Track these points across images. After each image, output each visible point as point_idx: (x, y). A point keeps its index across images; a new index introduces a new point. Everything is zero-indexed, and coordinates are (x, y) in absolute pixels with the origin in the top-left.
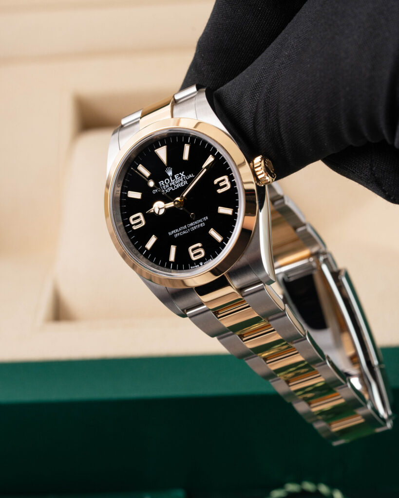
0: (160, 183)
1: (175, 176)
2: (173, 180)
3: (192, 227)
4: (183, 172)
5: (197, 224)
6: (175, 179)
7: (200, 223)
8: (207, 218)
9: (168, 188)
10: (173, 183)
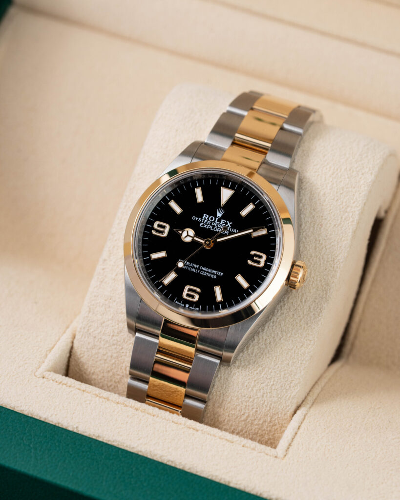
0: (205, 215)
1: (222, 220)
2: (218, 221)
3: (203, 271)
4: (231, 223)
5: (209, 273)
6: (220, 222)
7: (213, 274)
8: (222, 274)
9: (208, 224)
10: (216, 225)
